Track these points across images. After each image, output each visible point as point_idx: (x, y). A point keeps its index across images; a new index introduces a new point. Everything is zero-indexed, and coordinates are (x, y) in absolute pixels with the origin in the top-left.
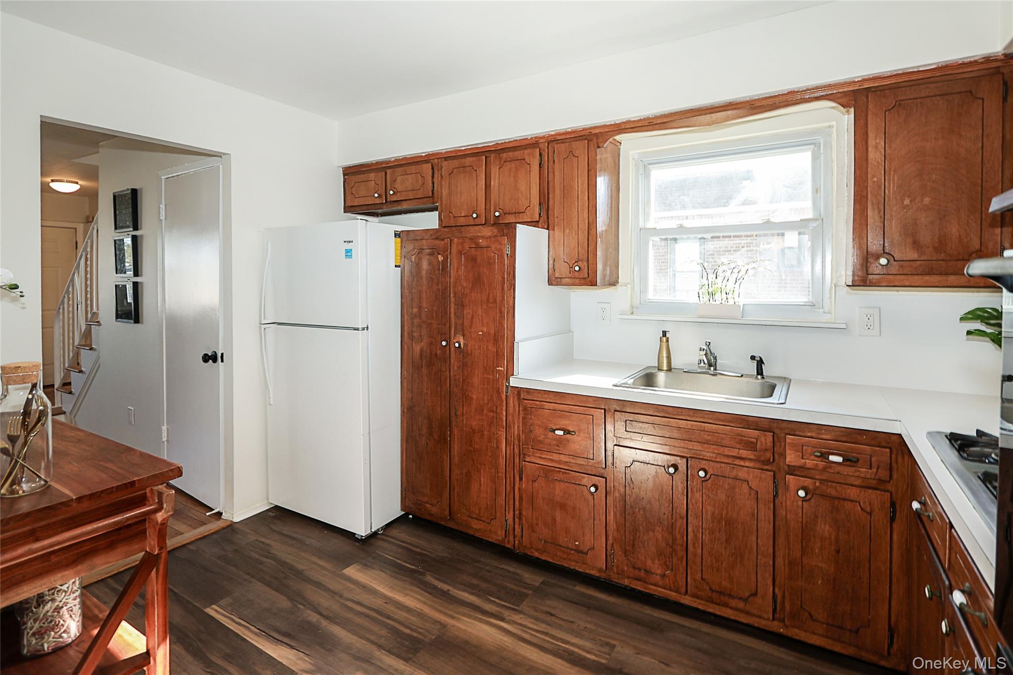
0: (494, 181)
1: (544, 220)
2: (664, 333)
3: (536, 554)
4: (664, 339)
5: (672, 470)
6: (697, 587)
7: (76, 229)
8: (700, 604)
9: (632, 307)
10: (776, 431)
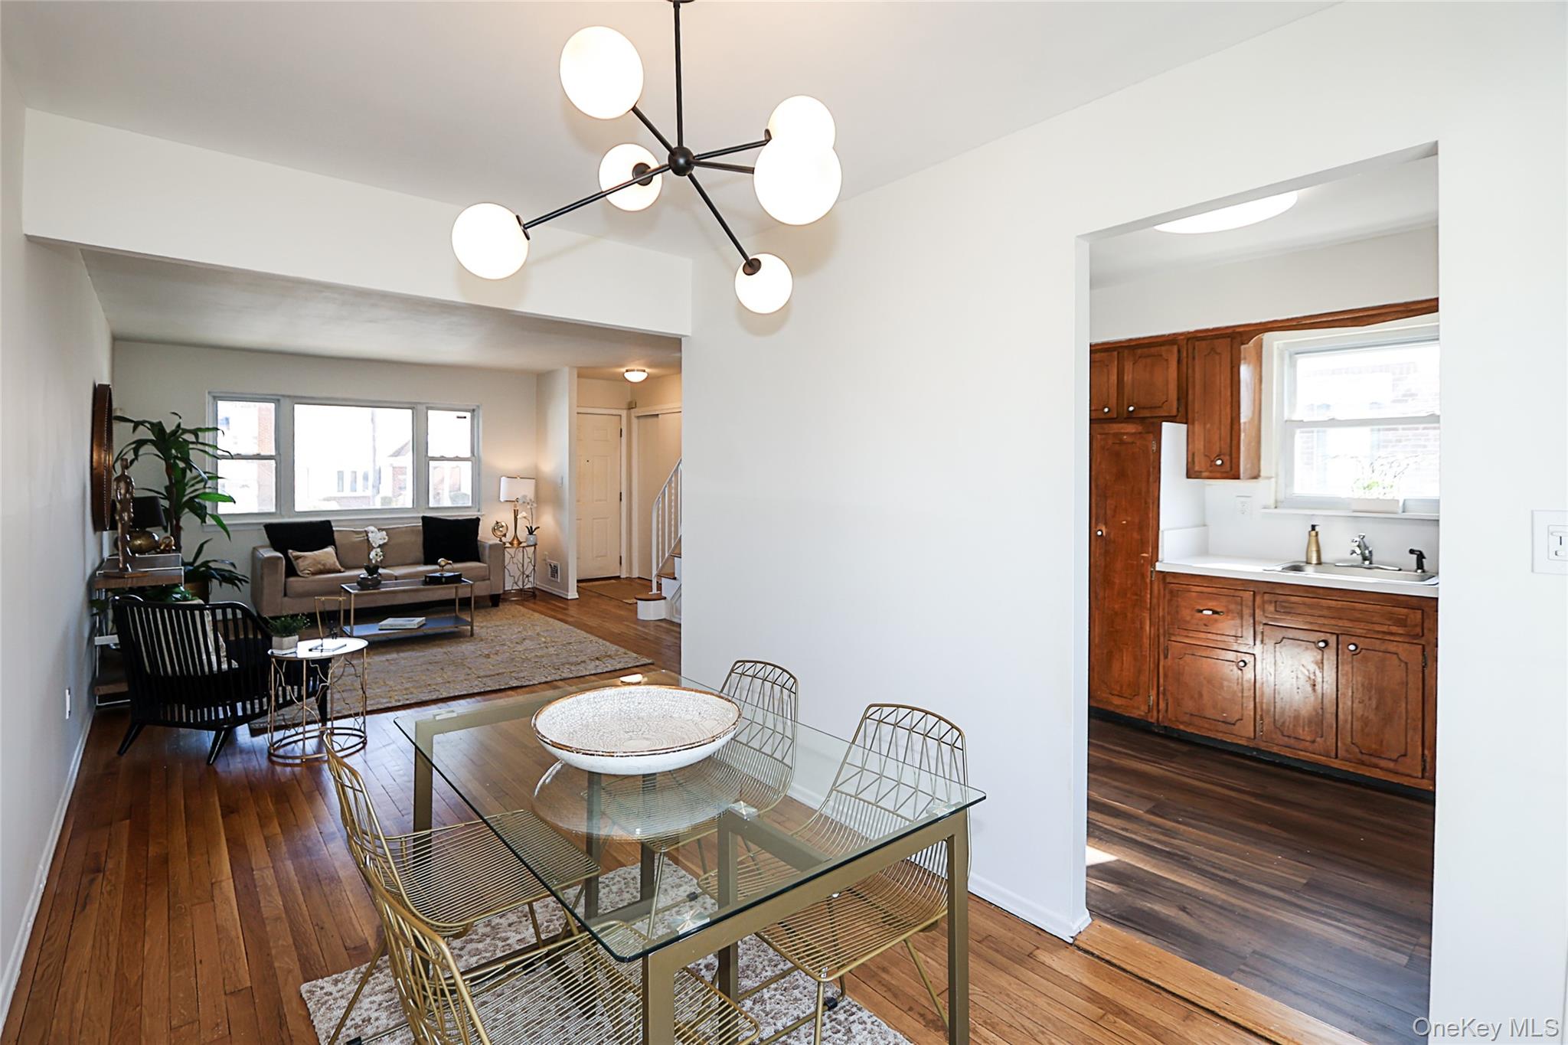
0: (1128, 376)
1: (1181, 416)
2: (1313, 527)
3: (1182, 727)
4: (1313, 533)
5: (1322, 644)
6: (1347, 751)
7: (620, 416)
8: (1350, 767)
9: (1276, 501)
10: (1426, 609)
